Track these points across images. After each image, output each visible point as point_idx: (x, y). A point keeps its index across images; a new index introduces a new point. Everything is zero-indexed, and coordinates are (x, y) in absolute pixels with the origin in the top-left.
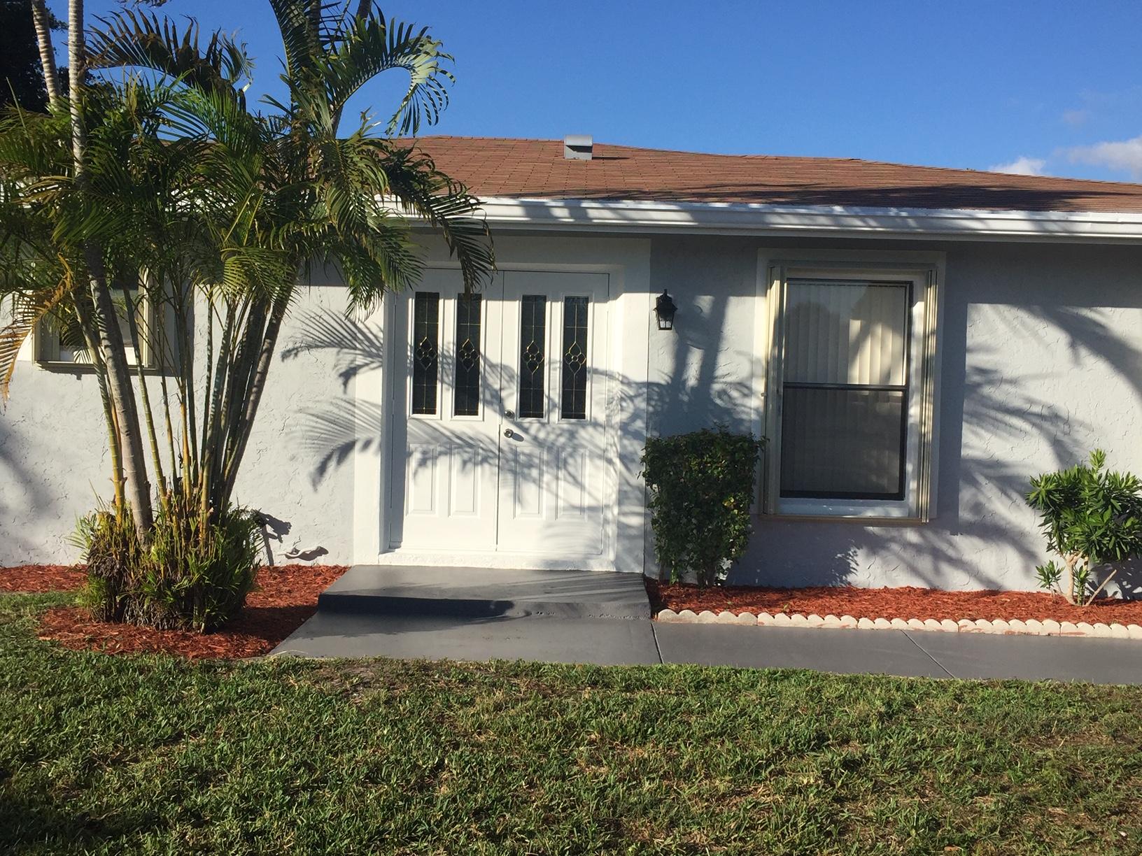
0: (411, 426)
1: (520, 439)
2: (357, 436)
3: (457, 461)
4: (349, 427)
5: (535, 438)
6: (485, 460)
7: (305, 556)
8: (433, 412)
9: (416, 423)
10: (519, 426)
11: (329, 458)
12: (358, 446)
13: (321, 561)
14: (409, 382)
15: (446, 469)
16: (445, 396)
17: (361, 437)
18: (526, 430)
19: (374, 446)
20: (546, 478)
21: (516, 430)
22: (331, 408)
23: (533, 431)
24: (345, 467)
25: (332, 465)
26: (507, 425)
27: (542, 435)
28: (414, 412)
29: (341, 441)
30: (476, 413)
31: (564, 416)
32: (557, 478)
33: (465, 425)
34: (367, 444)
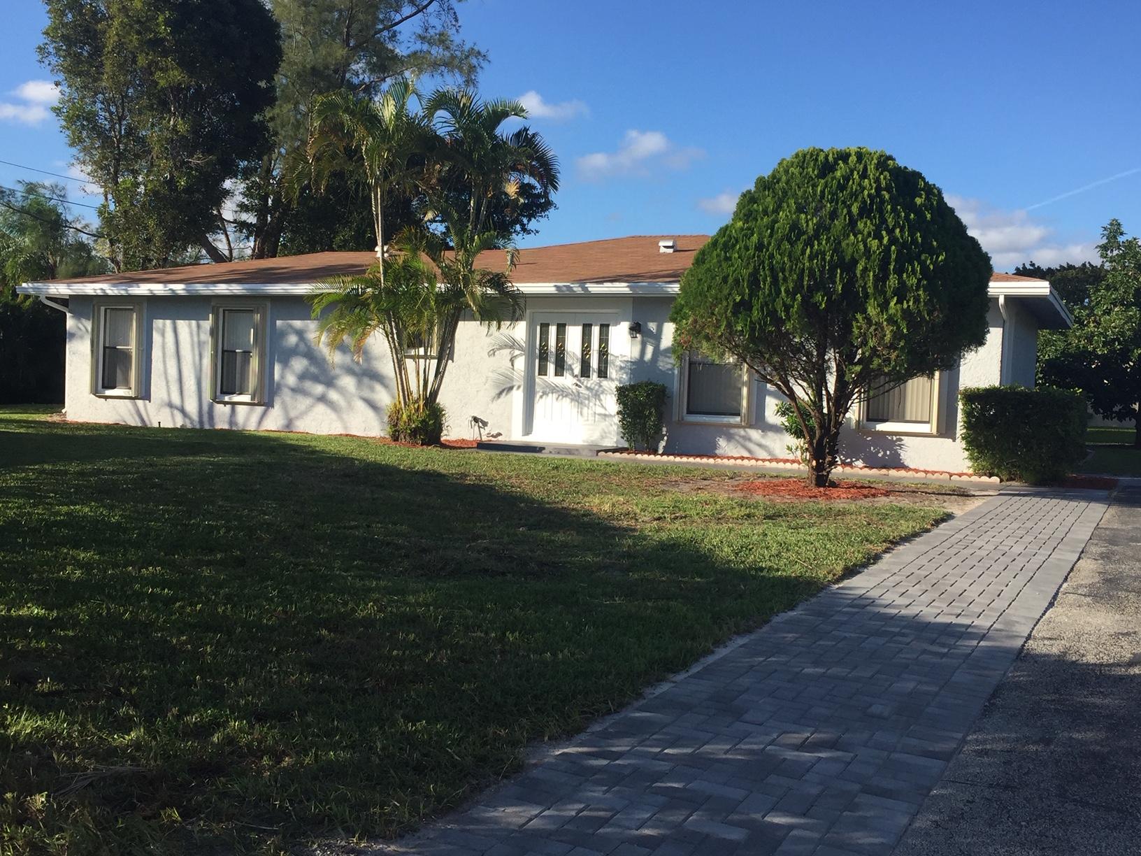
0: (537, 380)
1: (580, 387)
2: (514, 384)
3: (555, 396)
4: (511, 379)
5: (586, 387)
6: (566, 396)
7: (493, 436)
8: (546, 375)
9: (539, 379)
10: (580, 381)
11: (503, 391)
12: (515, 388)
13: (500, 438)
14: (537, 361)
15: (551, 398)
16: (551, 367)
17: (516, 384)
18: (583, 384)
19: (522, 388)
20: (591, 404)
21: (579, 383)
22: (506, 372)
23: (585, 384)
24: (509, 396)
25: (504, 394)
26: (575, 381)
27: (589, 385)
28: (539, 375)
29: (509, 385)
30: (563, 376)
31: (599, 377)
32: (595, 405)
33: (559, 381)
34: (519, 387)
